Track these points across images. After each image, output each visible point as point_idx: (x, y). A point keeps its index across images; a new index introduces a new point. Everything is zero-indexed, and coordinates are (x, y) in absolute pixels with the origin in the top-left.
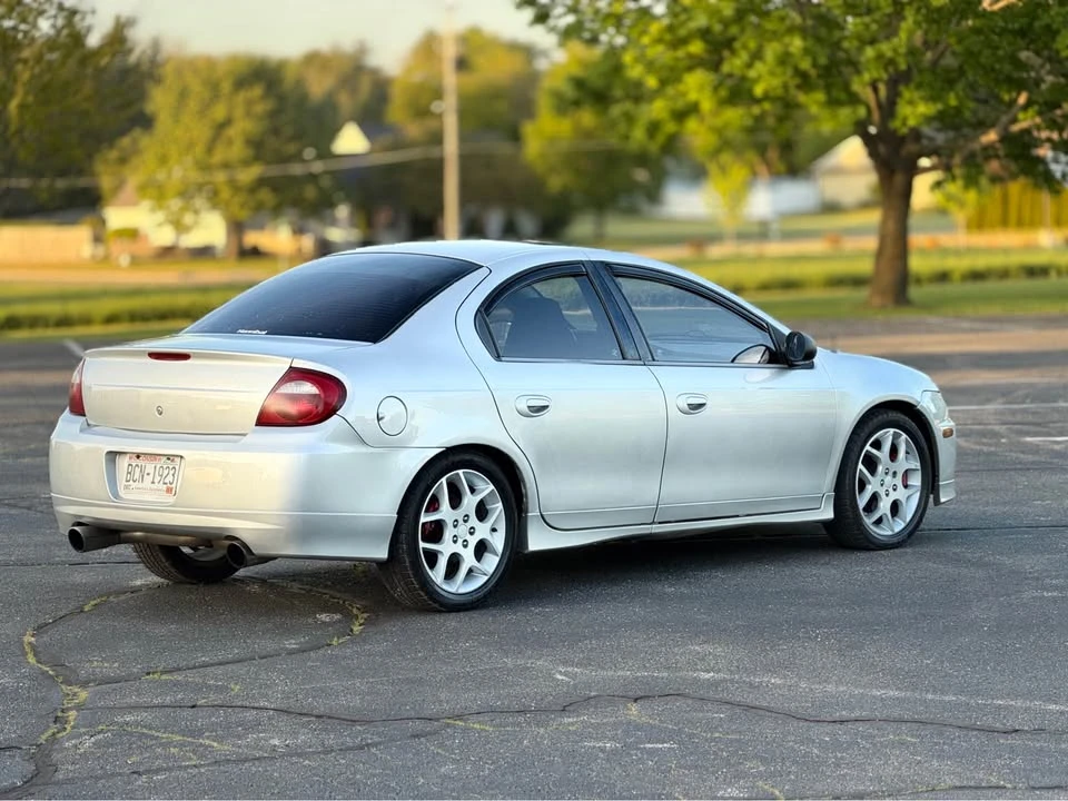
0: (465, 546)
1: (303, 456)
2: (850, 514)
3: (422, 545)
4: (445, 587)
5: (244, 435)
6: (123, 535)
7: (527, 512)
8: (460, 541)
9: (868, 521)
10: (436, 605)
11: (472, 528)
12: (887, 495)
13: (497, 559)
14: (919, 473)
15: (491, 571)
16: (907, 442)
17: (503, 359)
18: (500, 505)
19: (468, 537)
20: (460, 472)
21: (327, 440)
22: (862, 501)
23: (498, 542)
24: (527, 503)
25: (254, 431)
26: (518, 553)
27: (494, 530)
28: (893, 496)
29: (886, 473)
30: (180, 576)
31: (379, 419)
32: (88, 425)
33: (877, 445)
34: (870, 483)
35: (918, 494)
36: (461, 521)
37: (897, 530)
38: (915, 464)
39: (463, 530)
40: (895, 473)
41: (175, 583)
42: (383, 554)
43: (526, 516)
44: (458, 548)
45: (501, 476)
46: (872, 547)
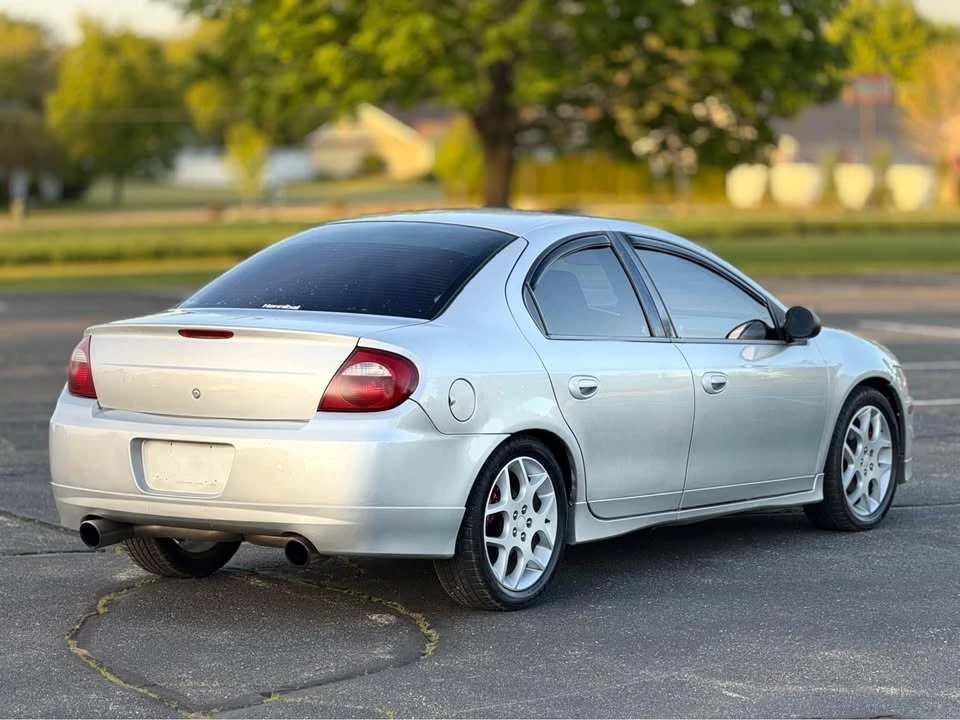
0: (523, 539)
1: (374, 445)
2: (837, 495)
3: (487, 539)
4: (505, 584)
5: (307, 421)
6: (137, 529)
7: (575, 501)
8: (519, 534)
9: (850, 501)
10: (498, 605)
11: (529, 519)
12: (865, 474)
13: (550, 552)
14: (890, 451)
15: (545, 565)
16: (882, 420)
17: (552, 337)
18: (552, 494)
19: (526, 529)
20: (520, 459)
21: (400, 427)
22: (846, 481)
23: (551, 533)
24: (576, 491)
25: (316, 418)
26: (568, 546)
27: (547, 521)
28: (871, 475)
29: (865, 452)
30: (174, 570)
31: (450, 403)
32: (100, 408)
33: (857, 423)
34: (852, 462)
35: (889, 473)
36: (520, 513)
37: (873, 509)
38: (888, 442)
39: (521, 521)
40: (872, 452)
41: (164, 576)
42: (449, 550)
43: (574, 505)
44: (517, 542)
45: (555, 463)
46: (854, 528)
